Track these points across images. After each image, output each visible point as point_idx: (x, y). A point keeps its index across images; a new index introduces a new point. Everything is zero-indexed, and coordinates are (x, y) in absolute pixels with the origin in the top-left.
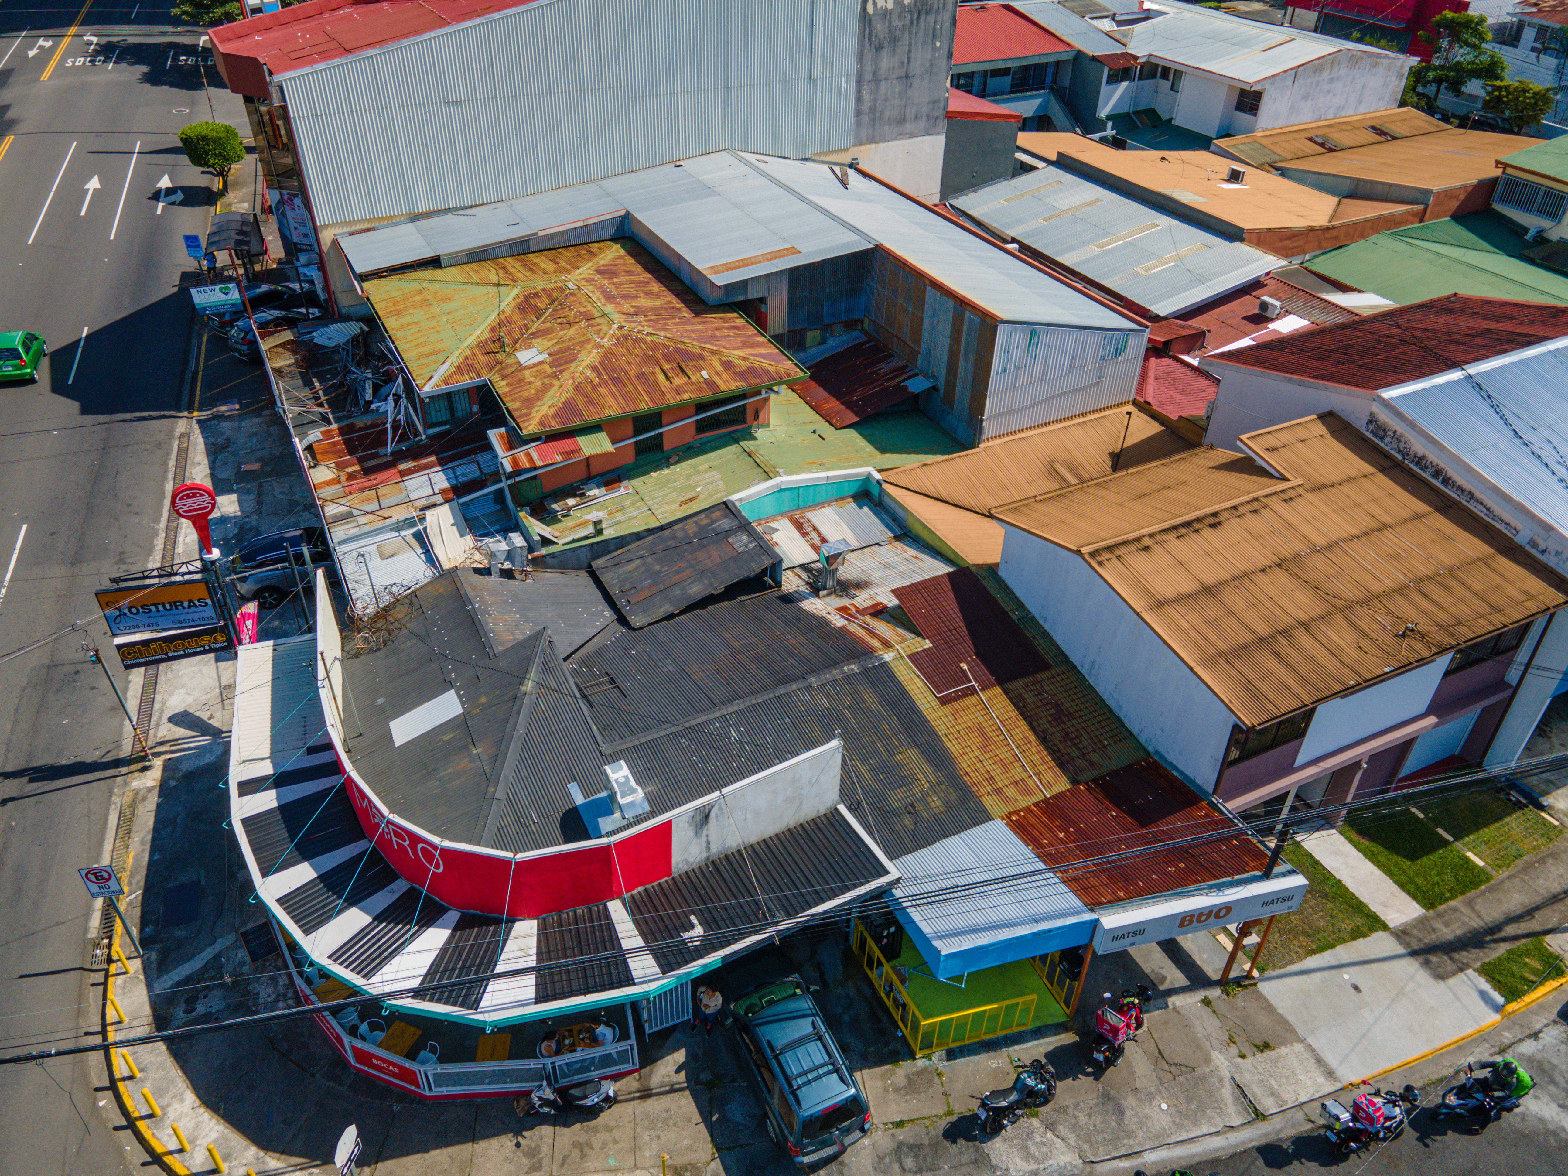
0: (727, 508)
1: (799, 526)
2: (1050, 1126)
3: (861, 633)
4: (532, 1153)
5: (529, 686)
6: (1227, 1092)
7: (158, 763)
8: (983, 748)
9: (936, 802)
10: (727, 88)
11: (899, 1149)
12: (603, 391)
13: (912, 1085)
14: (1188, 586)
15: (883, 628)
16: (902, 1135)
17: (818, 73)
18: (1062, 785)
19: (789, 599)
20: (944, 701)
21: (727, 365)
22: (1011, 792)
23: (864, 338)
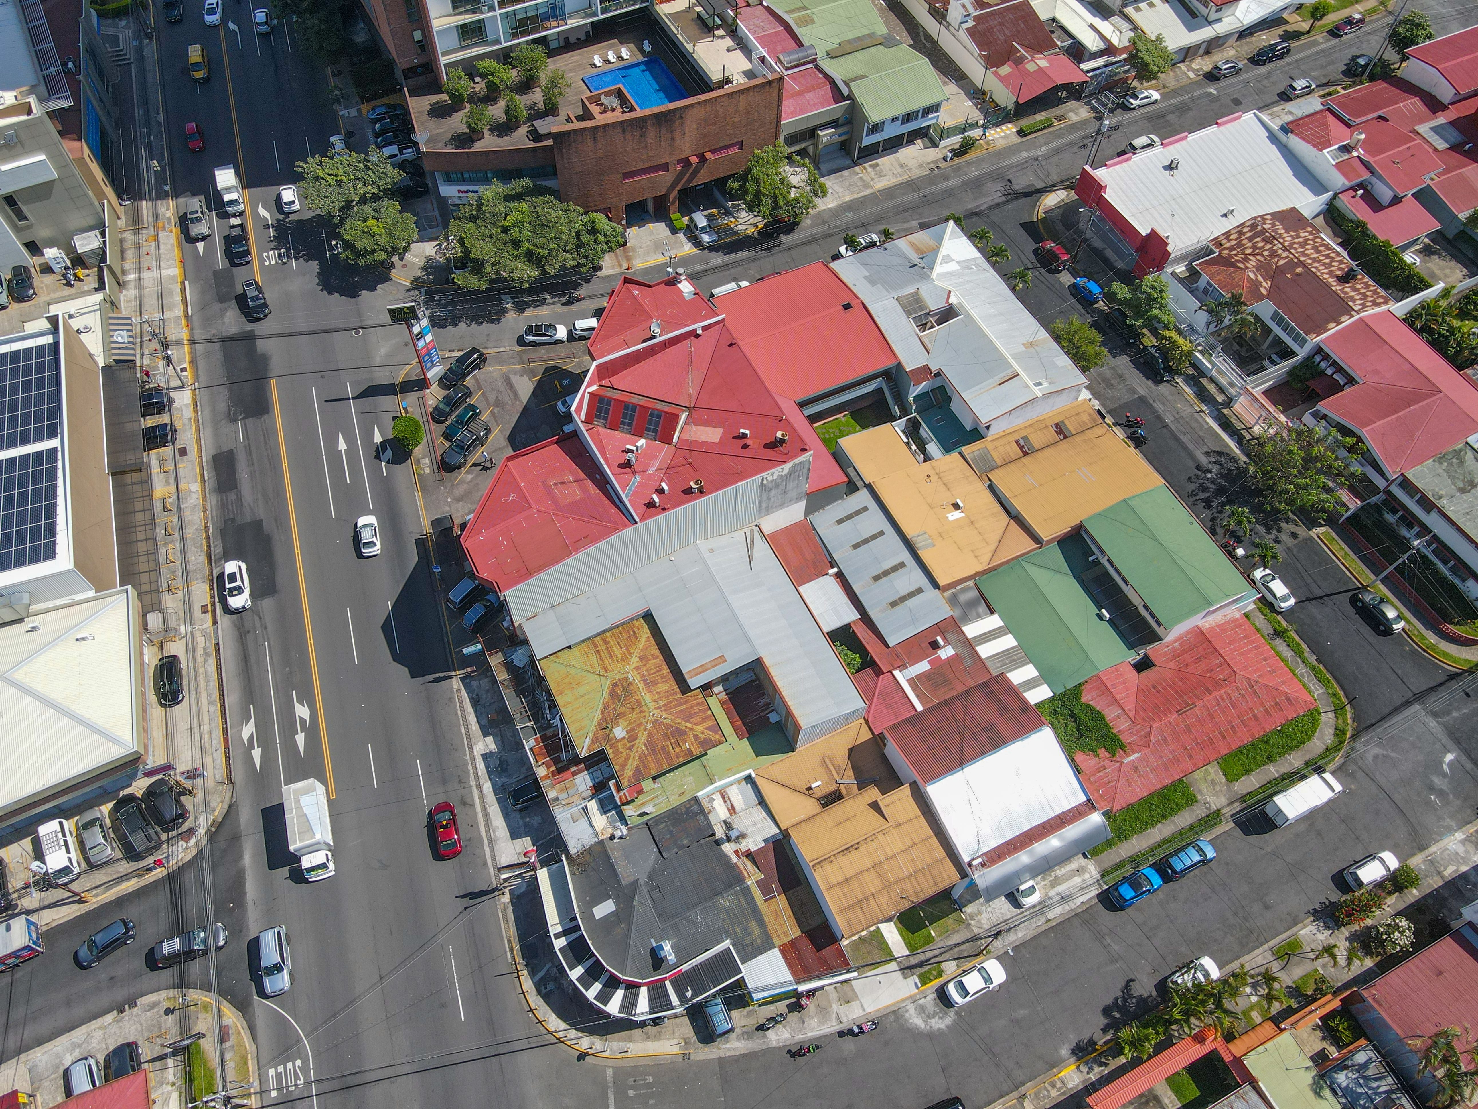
0: (696, 799)
1: (723, 797)
2: (784, 1027)
3: (742, 867)
4: (647, 1034)
5: (636, 903)
6: (834, 1016)
7: (507, 890)
8: (776, 919)
9: (759, 941)
10: (694, 527)
11: (743, 1033)
12: (649, 758)
13: (749, 1015)
14: (841, 878)
15: (749, 864)
16: (744, 1029)
17: (739, 508)
18: (798, 933)
19: (718, 843)
20: (766, 901)
21: (696, 737)
22: (782, 936)
23: (754, 677)
